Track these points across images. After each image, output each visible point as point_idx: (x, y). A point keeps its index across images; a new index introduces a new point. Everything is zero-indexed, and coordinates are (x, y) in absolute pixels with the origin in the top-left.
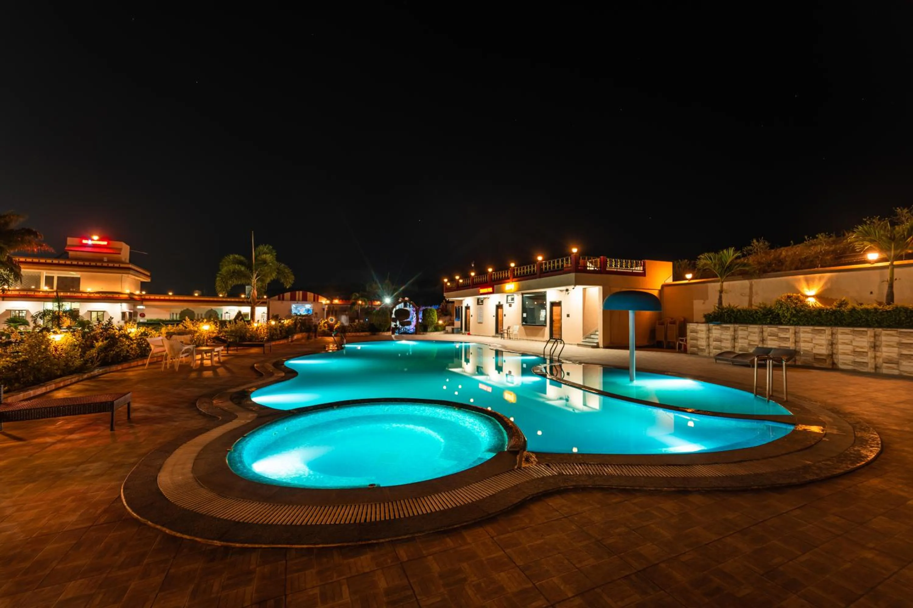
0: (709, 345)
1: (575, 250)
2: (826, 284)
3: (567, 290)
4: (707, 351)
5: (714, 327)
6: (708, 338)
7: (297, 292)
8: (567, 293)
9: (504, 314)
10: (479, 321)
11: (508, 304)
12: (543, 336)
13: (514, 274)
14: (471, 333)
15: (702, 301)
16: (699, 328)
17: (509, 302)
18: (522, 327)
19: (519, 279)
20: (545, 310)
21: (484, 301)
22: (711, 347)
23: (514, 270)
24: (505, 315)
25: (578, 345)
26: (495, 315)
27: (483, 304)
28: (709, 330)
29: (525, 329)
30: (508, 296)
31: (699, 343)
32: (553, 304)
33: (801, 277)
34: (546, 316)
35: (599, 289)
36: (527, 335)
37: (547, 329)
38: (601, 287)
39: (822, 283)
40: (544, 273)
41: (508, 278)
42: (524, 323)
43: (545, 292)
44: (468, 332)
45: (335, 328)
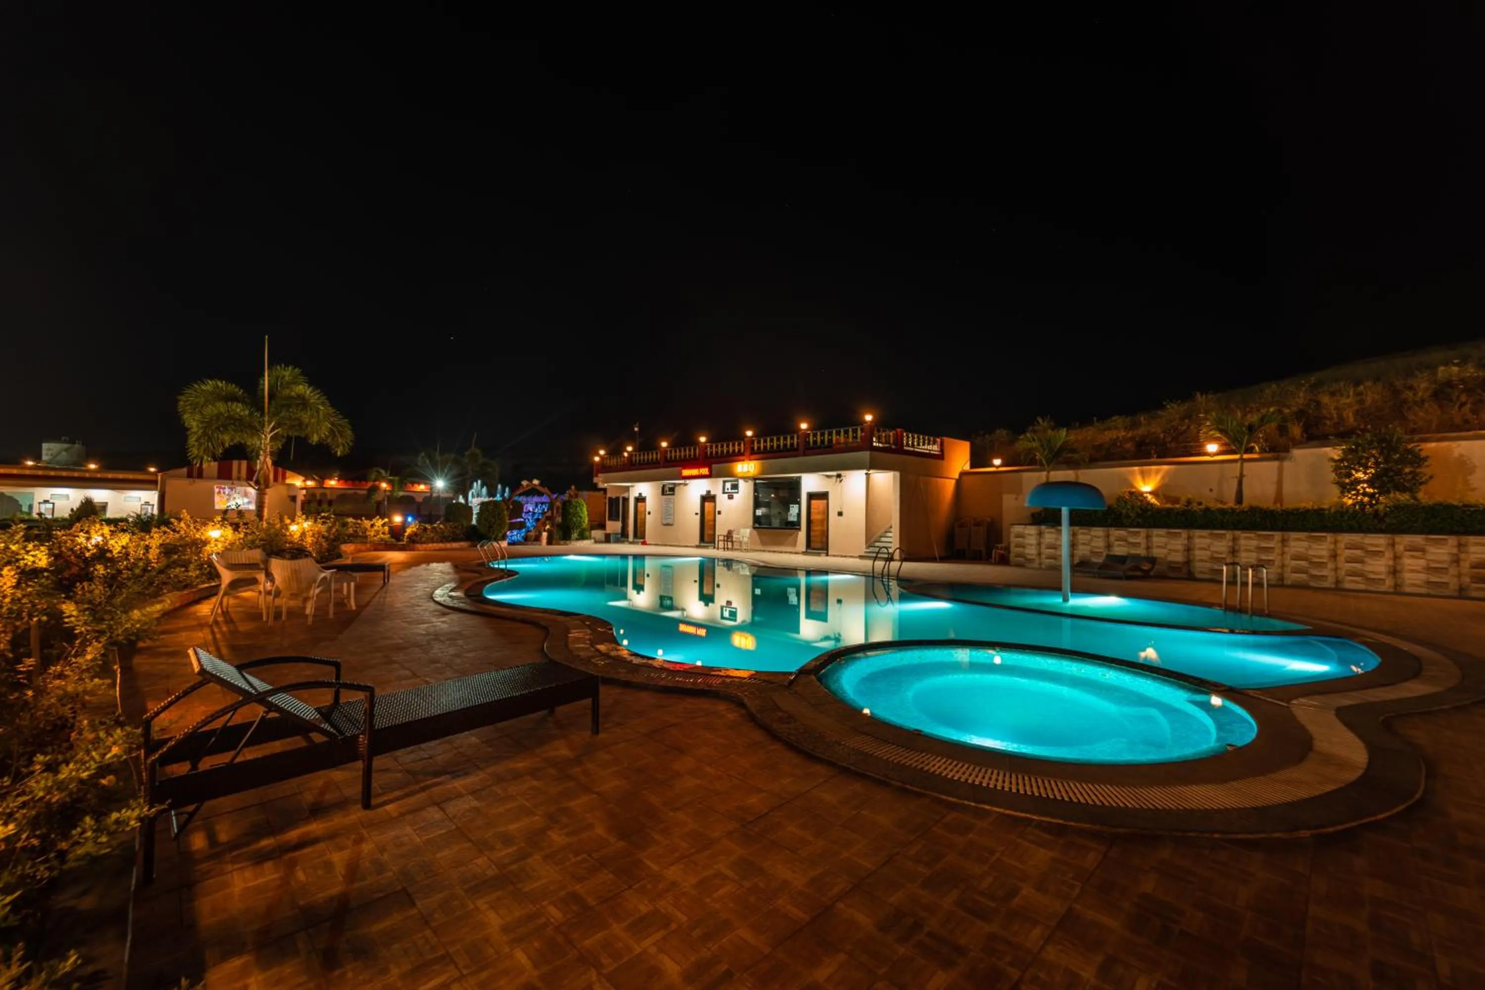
0: (1039, 554)
1: (869, 418)
2: (1163, 478)
3: (839, 476)
4: (1037, 561)
5: (1047, 530)
6: (1039, 544)
7: (235, 463)
8: (838, 479)
9: (717, 509)
10: (665, 522)
11: (726, 495)
12: (794, 544)
13: (753, 448)
14: (648, 542)
15: (1014, 496)
16: (1027, 532)
17: (726, 491)
18: (755, 532)
19: (764, 456)
20: (797, 506)
21: (676, 489)
22: (1043, 556)
23: (753, 442)
24: (719, 513)
25: (861, 557)
26: (699, 512)
27: (673, 494)
28: (1040, 534)
29: (759, 534)
30: (724, 482)
31: (1027, 551)
32: (811, 496)
33: (1136, 468)
34: (799, 515)
35: (894, 477)
36: (764, 543)
37: (802, 535)
38: (898, 474)
39: (1159, 477)
40: (812, 448)
41: (740, 454)
42: (757, 525)
43: (800, 478)
44: (642, 540)
45: (406, 534)
